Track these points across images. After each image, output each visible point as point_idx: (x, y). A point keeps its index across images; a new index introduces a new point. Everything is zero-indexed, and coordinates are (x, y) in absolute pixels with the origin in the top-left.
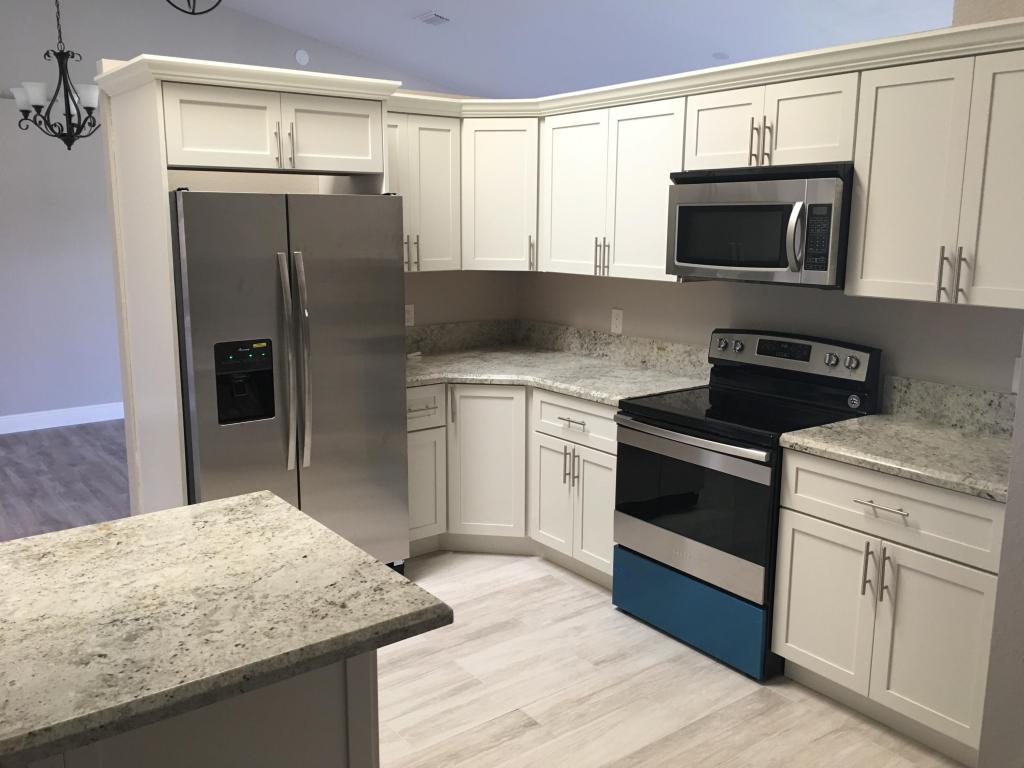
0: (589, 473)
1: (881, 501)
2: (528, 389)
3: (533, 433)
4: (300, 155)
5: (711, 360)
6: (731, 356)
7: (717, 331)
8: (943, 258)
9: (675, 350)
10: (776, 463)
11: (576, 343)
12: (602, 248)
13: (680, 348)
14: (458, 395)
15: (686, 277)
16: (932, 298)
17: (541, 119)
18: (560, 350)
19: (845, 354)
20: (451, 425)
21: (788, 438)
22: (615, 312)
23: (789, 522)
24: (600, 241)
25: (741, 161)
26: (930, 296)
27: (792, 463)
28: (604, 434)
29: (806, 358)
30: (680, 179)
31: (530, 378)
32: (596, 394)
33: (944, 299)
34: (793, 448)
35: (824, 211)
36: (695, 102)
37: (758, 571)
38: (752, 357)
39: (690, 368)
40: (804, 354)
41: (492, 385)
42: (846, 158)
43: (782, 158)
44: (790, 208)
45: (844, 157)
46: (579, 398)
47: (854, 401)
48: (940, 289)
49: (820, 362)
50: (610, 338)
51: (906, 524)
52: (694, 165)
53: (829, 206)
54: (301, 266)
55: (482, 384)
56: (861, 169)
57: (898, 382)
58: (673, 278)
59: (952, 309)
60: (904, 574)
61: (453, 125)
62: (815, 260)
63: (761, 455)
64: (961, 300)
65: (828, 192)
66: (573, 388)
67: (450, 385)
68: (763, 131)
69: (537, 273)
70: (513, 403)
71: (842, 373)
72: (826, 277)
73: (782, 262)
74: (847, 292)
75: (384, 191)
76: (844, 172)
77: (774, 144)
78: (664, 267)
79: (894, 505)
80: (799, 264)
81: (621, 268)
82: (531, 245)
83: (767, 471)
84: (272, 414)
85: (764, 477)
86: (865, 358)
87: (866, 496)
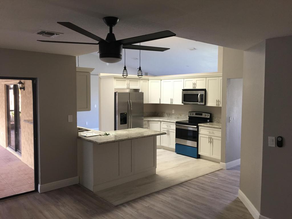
0: (171, 133)
1: (210, 131)
2: (161, 121)
3: (161, 128)
4: (130, 87)
5: (189, 116)
6: (192, 116)
7: (189, 112)
8: (217, 101)
9: (183, 115)
10: (198, 128)
11: (166, 115)
12: (172, 100)
13: (184, 115)
14: (150, 122)
15: (185, 104)
16: (216, 106)
17: (161, 80)
18: (163, 117)
19: (207, 114)
20: (148, 127)
21: (199, 124)
22: (173, 110)
23: (200, 135)
24: (171, 99)
25: (192, 88)
26: (215, 106)
27: (200, 127)
28: (174, 127)
29: (202, 115)
30: (183, 90)
31: (161, 120)
32: (172, 121)
33: (217, 106)
34: (200, 126)
35: (202, 95)
36: (185, 80)
37: (196, 143)
38: (194, 115)
39: (185, 118)
40: (201, 115)
41: (155, 121)
42: (205, 88)
43: (197, 88)
44: (198, 95)
45: (204, 88)
46: (169, 122)
47: (208, 121)
48: (217, 105)
49: (204, 116)
50: (172, 114)
51: (213, 133)
52: (185, 88)
53: (203, 94)
54: (131, 102)
55: (153, 121)
56: (207, 90)
57: (214, 118)
58: (183, 104)
59: (218, 107)
60: (214, 140)
61: (147, 81)
62: (202, 101)
63: (196, 127)
64: (219, 106)
65: (203, 93)
66: (168, 121)
67: (149, 121)
68: (194, 84)
69: (161, 104)
70: (158, 124)
71: (207, 117)
72: (203, 103)
73: (198, 102)
74: (206, 105)
75: (140, 92)
76: (205, 90)
77: (196, 86)
78: (181, 102)
79: (212, 131)
80: (200, 102)
81: (175, 103)
82: (160, 100)
83: (197, 129)
84: (126, 124)
85: (196, 130)
86: (209, 115)
87: (208, 130)
